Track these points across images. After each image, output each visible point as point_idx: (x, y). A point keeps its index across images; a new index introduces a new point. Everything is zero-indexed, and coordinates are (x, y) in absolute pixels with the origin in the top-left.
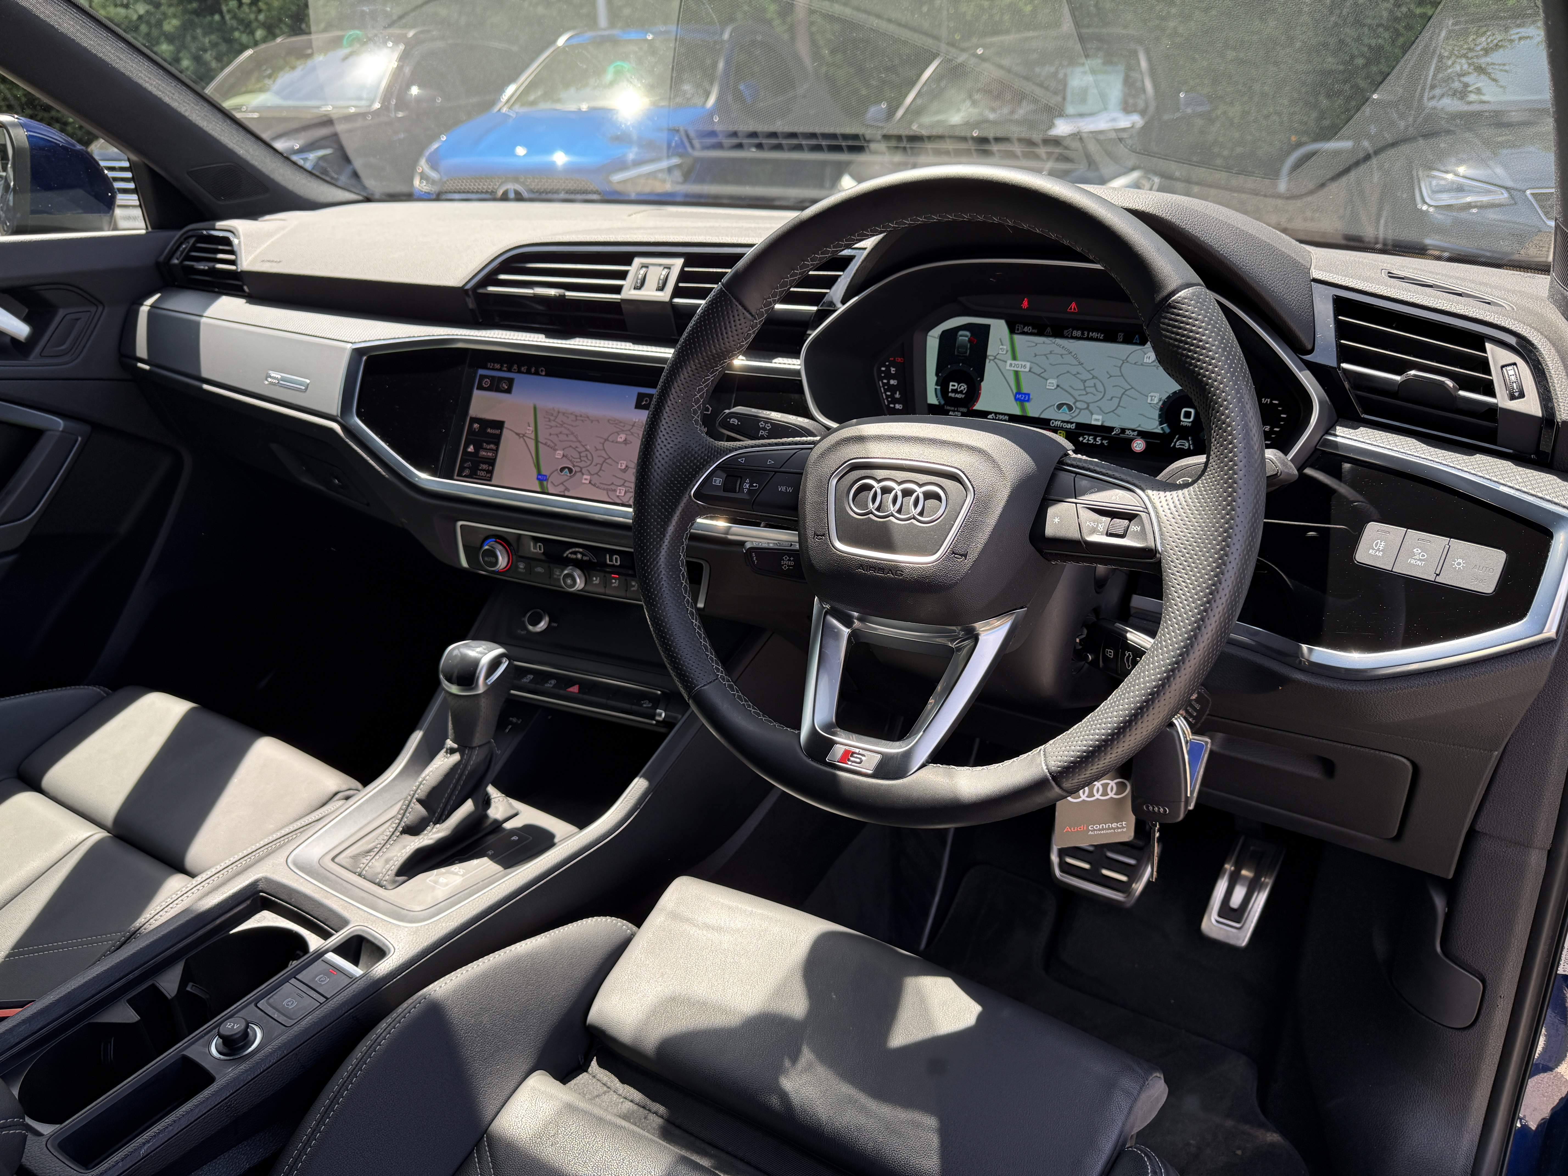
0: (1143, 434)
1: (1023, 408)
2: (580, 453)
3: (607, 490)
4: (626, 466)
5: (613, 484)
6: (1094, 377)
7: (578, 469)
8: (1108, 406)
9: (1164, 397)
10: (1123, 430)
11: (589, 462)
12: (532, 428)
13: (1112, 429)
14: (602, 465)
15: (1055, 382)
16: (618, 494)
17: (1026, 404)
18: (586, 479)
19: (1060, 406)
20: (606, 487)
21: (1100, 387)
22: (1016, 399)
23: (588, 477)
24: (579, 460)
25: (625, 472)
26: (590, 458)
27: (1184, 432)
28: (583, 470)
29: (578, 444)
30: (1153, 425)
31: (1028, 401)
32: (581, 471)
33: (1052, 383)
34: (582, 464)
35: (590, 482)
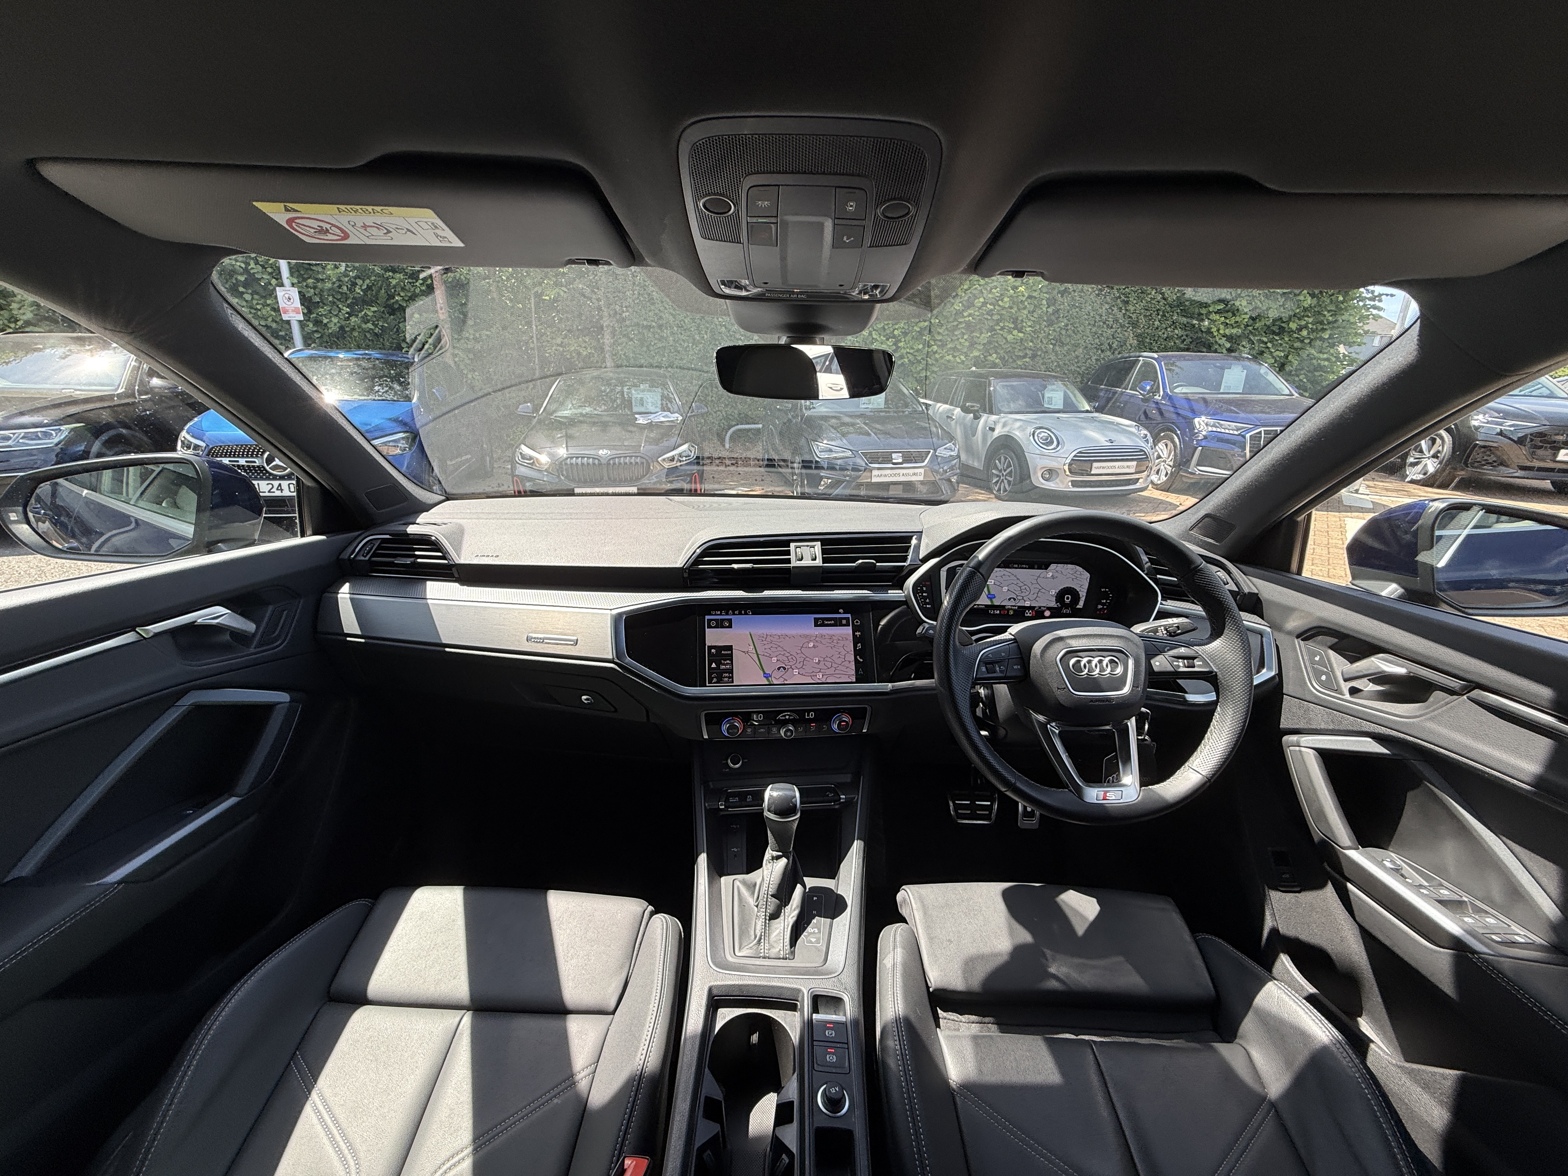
0: (1049, 609)
1: (992, 602)
2: (787, 657)
6: (1025, 585)
8: (1032, 597)
9: (1057, 591)
10: (1040, 607)
12: (752, 647)
13: (1035, 607)
15: (1006, 588)
17: (994, 600)
19: (1010, 599)
21: (1028, 589)
22: (988, 597)
27: (1066, 606)
30: (1053, 604)
31: (994, 597)
33: (1005, 589)
34: (790, 664)
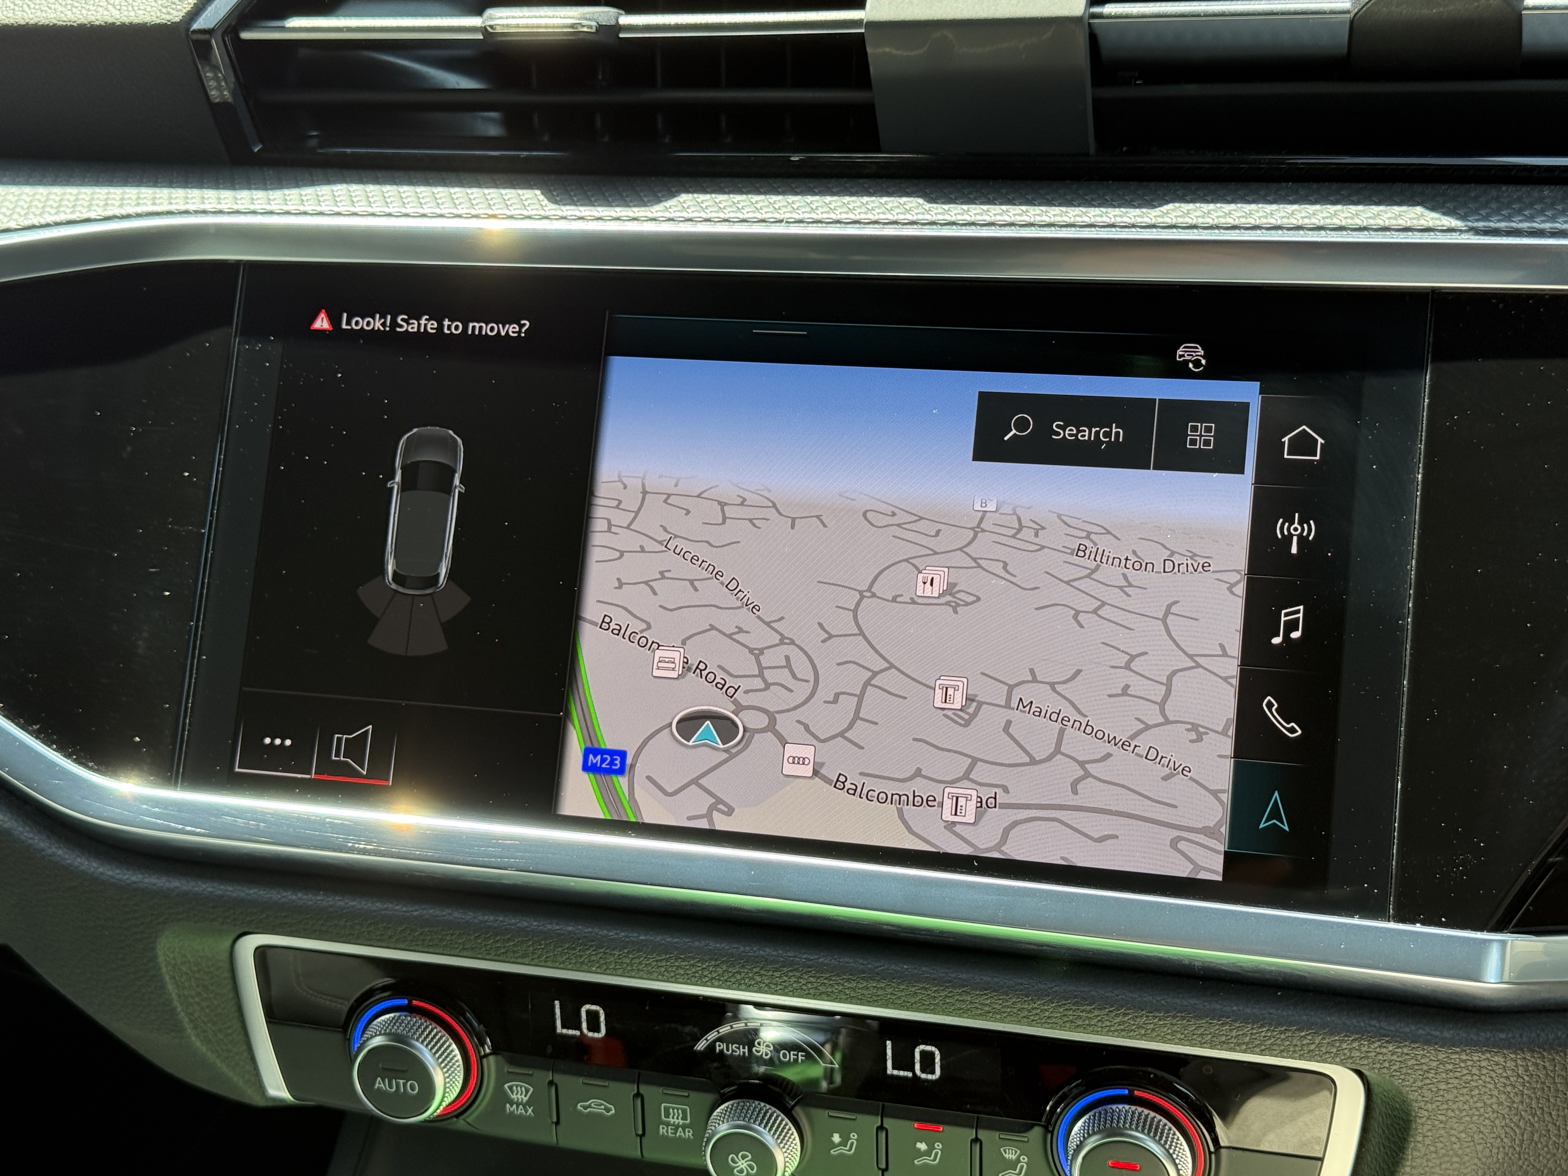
2: (757, 653)
3: (899, 799)
4: (970, 699)
5: (918, 773)
7: (757, 720)
11: (802, 691)
14: (861, 697)
16: (948, 816)
18: (798, 761)
20: (891, 788)
23: (807, 752)
24: (758, 683)
25: (967, 724)
26: (802, 668)
28: (784, 724)
29: (745, 618)
32: (771, 727)
34: (772, 700)
35: (816, 773)
